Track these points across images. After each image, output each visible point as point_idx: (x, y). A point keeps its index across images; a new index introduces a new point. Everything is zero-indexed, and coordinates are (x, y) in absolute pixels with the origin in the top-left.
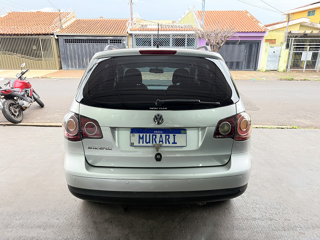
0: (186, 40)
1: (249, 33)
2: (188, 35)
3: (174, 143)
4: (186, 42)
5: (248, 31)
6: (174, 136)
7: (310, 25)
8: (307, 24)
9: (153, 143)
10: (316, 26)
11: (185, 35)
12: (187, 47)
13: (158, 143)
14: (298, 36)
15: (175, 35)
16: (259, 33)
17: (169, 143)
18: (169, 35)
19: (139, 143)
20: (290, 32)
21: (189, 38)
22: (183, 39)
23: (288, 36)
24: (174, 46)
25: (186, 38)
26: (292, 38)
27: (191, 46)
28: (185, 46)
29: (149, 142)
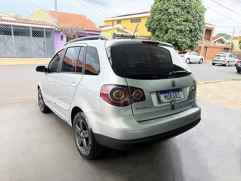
0: (45, 32)
1: (91, 31)
2: (46, 29)
3: (180, 97)
4: (45, 34)
5: (90, 30)
6: (178, 93)
7: (122, 30)
8: (120, 29)
9: (171, 99)
10: (125, 31)
11: (43, 28)
12: (46, 38)
13: (173, 98)
14: (119, 36)
15: (34, 27)
16: (97, 32)
17: (178, 98)
18: (28, 27)
19: (166, 100)
20: (114, 33)
21: (47, 31)
22: (42, 31)
23: (114, 36)
24: (34, 37)
25: (44, 31)
26: (116, 37)
27: (50, 37)
28: (44, 37)
29: (170, 99)
